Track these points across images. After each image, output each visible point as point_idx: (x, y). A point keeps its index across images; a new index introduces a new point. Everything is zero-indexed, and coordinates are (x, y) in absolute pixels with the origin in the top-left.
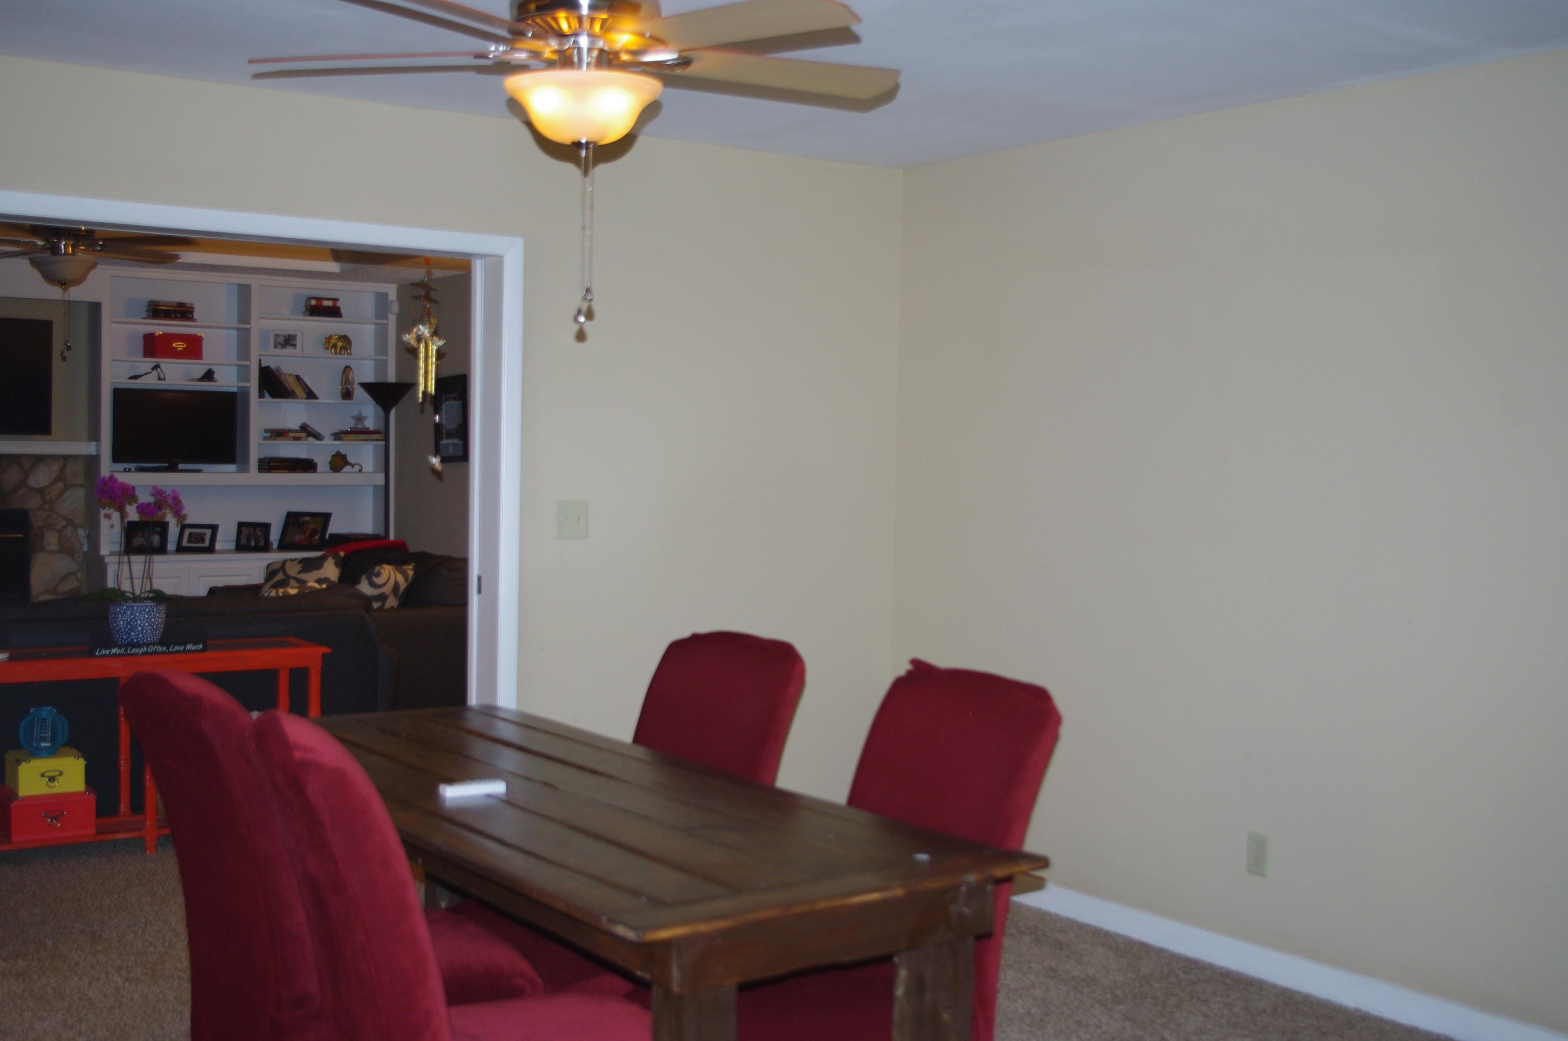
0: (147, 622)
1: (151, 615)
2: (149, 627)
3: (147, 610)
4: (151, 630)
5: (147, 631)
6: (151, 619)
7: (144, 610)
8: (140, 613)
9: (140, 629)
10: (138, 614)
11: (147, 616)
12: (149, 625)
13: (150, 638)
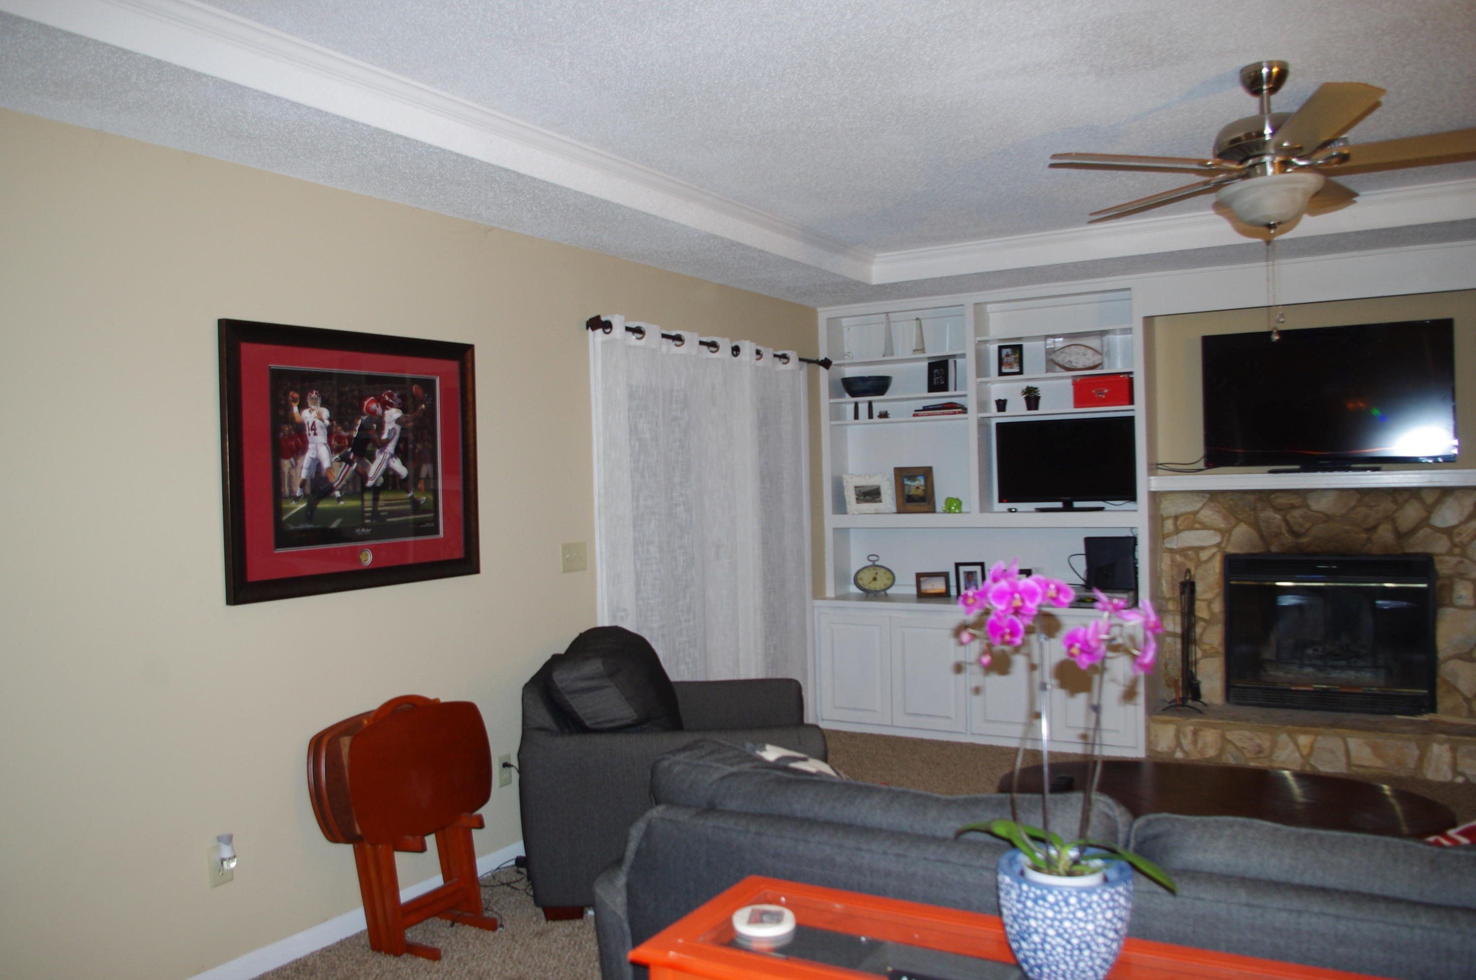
0: (1052, 926)
1: (1060, 912)
2: (1059, 940)
3: (1051, 899)
4: (1064, 948)
5: (1053, 948)
6: (1061, 921)
7: (1044, 899)
8: (1035, 901)
9: (1036, 938)
10: (1029, 904)
11: (1050, 914)
12: (1059, 935)
13: (1066, 963)
